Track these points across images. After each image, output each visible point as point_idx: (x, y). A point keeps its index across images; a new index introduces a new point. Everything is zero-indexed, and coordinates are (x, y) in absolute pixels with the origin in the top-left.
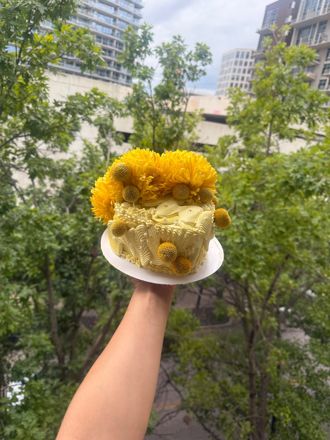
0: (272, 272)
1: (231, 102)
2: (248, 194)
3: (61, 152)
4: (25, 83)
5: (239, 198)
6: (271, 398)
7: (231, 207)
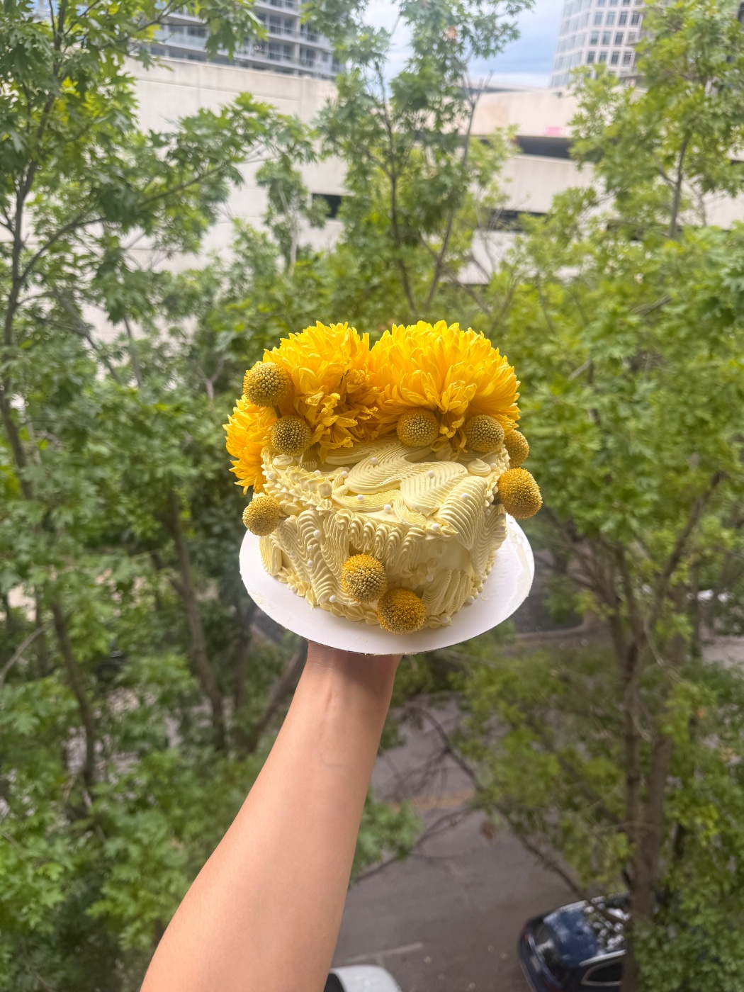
0: (682, 512)
1: (584, 105)
2: (620, 332)
3: (184, 252)
4: (78, 94)
5: (600, 343)
6: (674, 786)
7: (581, 364)
